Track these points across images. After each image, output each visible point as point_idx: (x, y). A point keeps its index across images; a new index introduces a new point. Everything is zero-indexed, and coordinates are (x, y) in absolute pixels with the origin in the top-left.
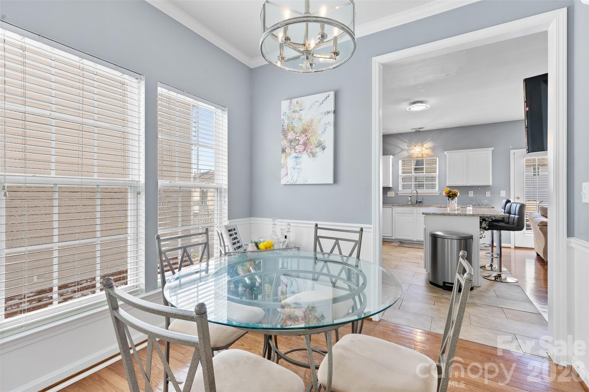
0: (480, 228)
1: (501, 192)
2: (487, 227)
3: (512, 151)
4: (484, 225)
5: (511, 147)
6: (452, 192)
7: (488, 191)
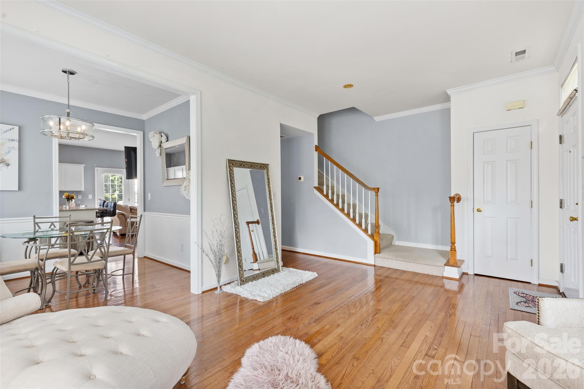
0: (96, 216)
1: (89, 195)
2: (100, 216)
3: (96, 168)
4: (98, 215)
5: (95, 165)
6: (70, 196)
7: (80, 195)
